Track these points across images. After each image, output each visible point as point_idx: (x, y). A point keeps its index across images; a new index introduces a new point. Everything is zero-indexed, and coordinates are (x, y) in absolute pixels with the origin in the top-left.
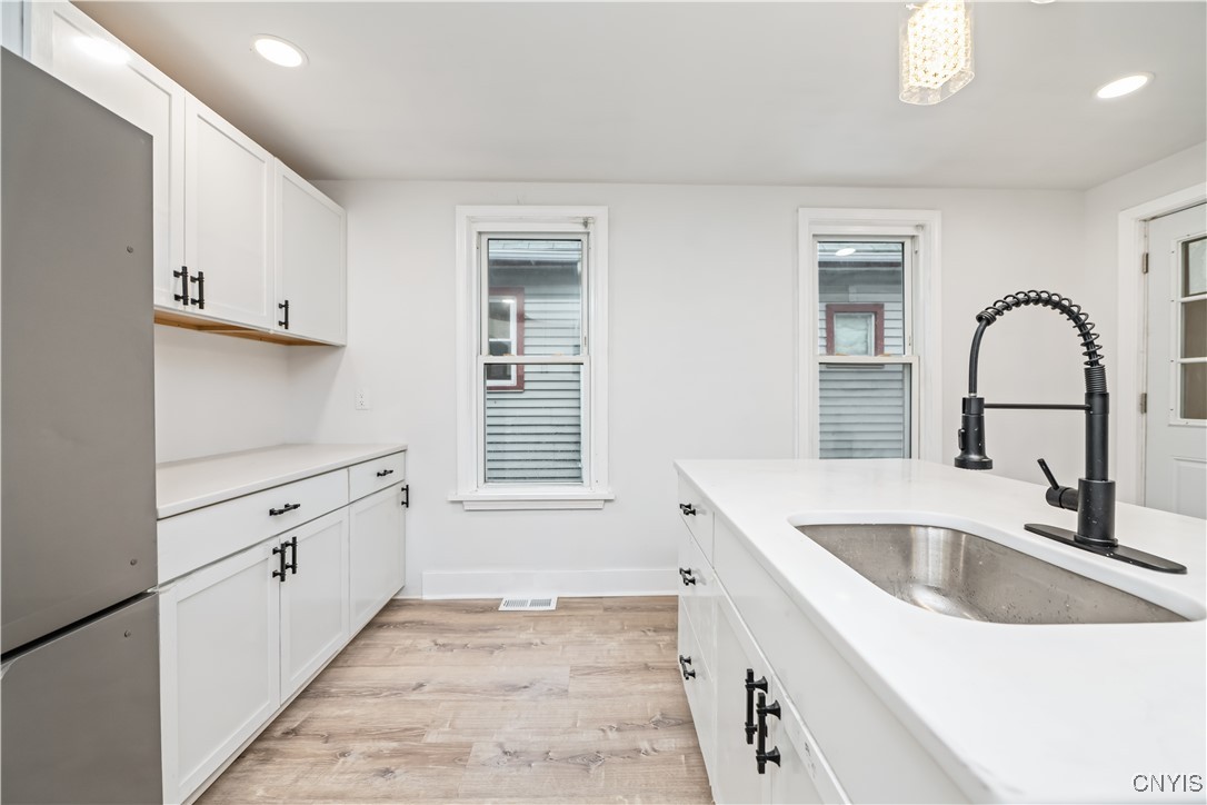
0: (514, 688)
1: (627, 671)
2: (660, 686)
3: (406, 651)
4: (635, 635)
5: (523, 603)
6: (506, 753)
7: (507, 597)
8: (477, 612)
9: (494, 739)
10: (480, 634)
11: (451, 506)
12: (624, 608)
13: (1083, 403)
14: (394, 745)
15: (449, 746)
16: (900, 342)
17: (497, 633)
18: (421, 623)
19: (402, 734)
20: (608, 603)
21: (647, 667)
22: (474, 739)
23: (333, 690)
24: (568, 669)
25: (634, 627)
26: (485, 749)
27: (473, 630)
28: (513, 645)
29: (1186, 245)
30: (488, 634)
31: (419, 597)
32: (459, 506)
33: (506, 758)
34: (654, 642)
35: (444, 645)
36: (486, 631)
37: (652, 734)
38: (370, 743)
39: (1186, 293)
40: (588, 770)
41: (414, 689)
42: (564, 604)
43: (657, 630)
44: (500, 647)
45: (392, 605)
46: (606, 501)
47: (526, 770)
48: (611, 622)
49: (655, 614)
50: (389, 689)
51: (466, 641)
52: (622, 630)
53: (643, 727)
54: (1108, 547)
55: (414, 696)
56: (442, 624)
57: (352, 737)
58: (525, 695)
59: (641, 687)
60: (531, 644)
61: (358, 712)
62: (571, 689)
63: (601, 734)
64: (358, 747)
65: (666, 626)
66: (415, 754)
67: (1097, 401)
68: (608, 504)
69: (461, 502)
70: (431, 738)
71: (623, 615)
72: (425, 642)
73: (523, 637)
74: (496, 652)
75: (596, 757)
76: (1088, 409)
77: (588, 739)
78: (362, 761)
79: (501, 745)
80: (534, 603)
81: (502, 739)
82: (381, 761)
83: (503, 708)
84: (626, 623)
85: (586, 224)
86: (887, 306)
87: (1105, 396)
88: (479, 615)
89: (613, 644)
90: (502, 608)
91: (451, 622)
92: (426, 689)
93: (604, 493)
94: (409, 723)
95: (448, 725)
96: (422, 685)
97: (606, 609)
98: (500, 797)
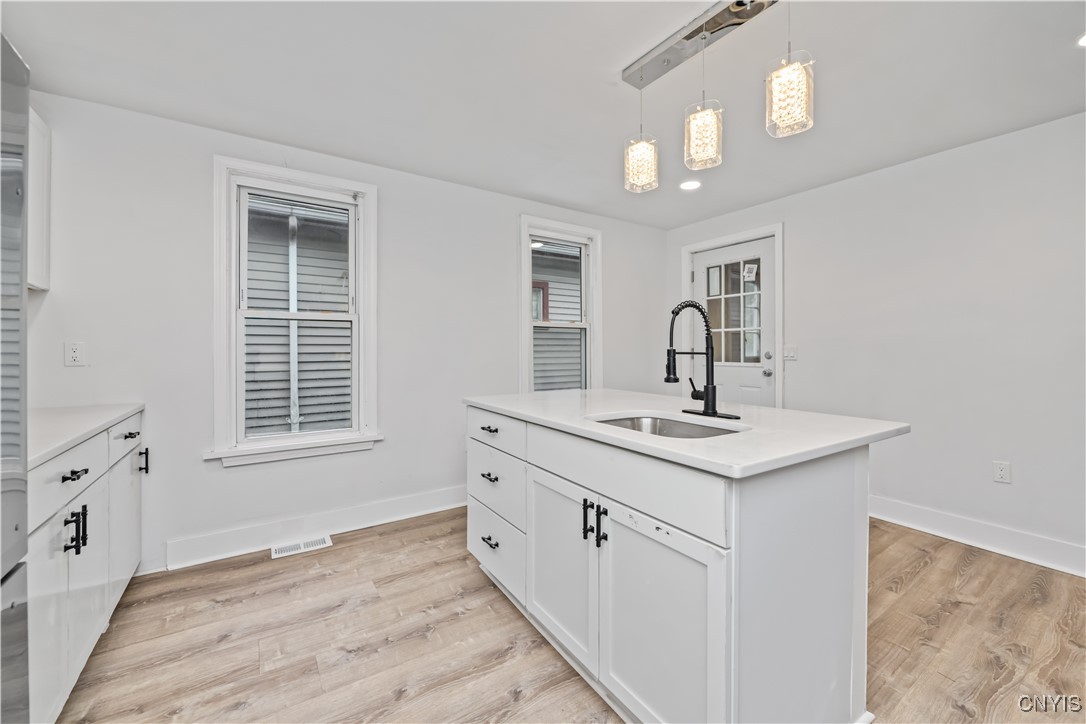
0: (329, 609)
1: (423, 571)
2: (453, 572)
3: (183, 616)
4: (417, 546)
5: (297, 547)
6: (350, 652)
7: (274, 546)
8: (246, 566)
9: (333, 646)
10: (263, 582)
11: (207, 464)
12: (397, 530)
13: (705, 351)
14: (231, 685)
15: (292, 666)
16: (578, 312)
17: (282, 576)
18: (184, 590)
19: (234, 675)
20: (381, 530)
21: (437, 564)
22: (313, 654)
23: (109, 674)
24: (372, 583)
25: (413, 541)
26: (329, 655)
27: (252, 581)
28: (305, 581)
29: (708, 269)
30: (273, 579)
31: (163, 569)
32: (219, 463)
33: (352, 655)
34: (435, 547)
35: (227, 600)
36: (269, 578)
37: (463, 602)
38: (201, 694)
39: (708, 295)
40: (426, 638)
41: (219, 642)
42: (338, 539)
43: (432, 538)
44: (294, 585)
45: (134, 583)
46: (375, 441)
47: (376, 655)
48: (391, 542)
49: (425, 528)
50: (188, 650)
51: (251, 590)
52: (403, 546)
53: (453, 600)
54: (714, 414)
55: (223, 646)
56: (213, 585)
57: (173, 698)
58: (343, 611)
59: (438, 578)
60: (325, 575)
61: (162, 679)
62: (381, 595)
63: (424, 614)
64: (185, 701)
65: (438, 534)
66: (260, 683)
67: (710, 350)
68: (377, 444)
69: (220, 459)
70: (267, 667)
71: (398, 535)
72: (202, 604)
73: (312, 572)
74: (292, 591)
75: (428, 628)
76: (707, 354)
77: (415, 620)
78: (202, 709)
79: (342, 649)
80: (307, 545)
81: (340, 645)
82: (223, 702)
83: (327, 625)
84: (404, 540)
85: (355, 197)
86: (551, 285)
87: (712, 348)
88: (251, 568)
89: (401, 557)
90: (274, 556)
91: (221, 580)
92: (234, 636)
93: (373, 434)
94: (233, 666)
95: (279, 653)
96: (226, 636)
97: (381, 534)
98: (364, 677)
